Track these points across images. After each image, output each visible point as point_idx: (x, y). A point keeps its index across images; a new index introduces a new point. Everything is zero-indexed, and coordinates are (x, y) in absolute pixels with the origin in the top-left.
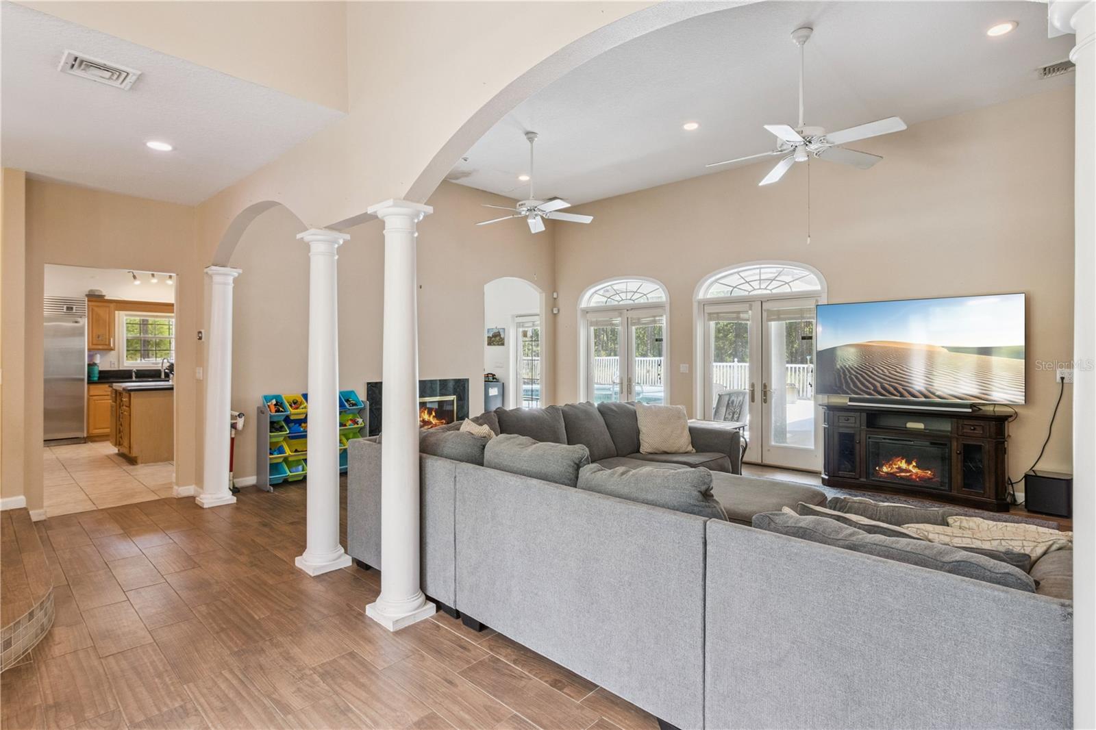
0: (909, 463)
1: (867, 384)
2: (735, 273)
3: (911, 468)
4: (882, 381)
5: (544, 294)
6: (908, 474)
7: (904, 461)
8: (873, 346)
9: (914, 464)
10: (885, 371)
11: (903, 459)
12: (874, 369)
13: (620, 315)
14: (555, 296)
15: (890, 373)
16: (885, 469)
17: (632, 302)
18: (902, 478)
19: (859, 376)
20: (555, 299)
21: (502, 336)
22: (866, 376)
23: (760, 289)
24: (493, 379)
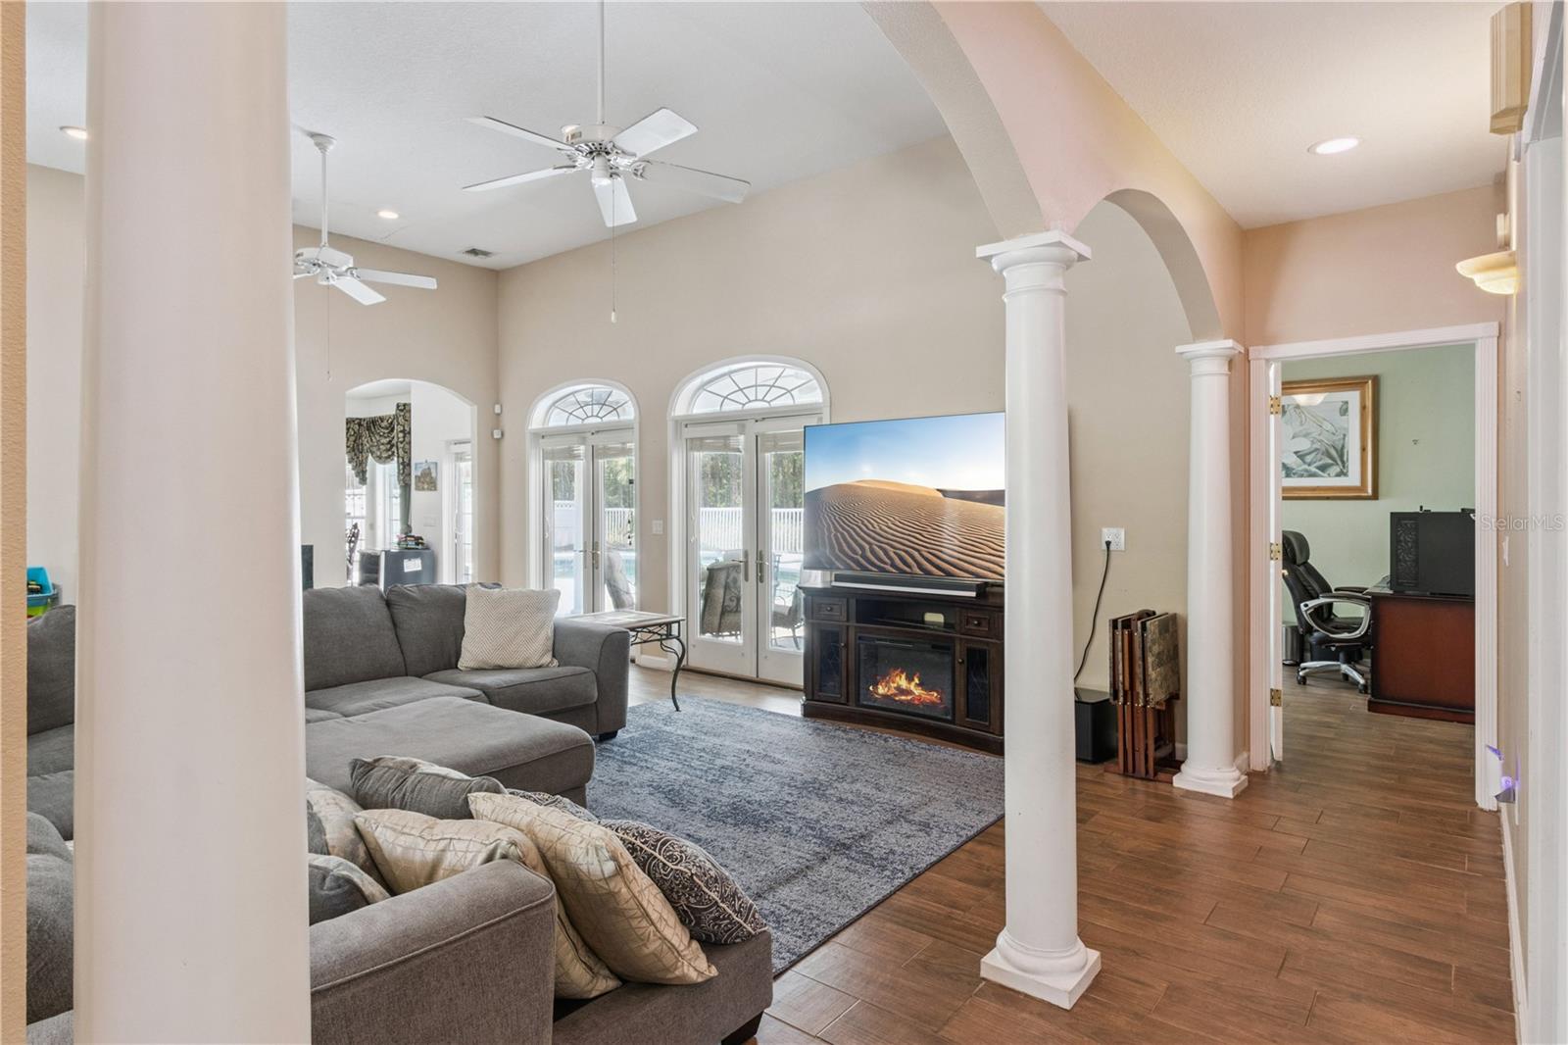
0: (910, 679)
1: (854, 545)
2: (722, 375)
3: (912, 687)
4: (872, 541)
5: (476, 407)
6: (909, 698)
7: (903, 676)
8: (863, 487)
9: (917, 681)
10: (875, 524)
11: (902, 672)
12: (863, 523)
13: (583, 441)
14: (497, 409)
15: (881, 529)
16: (881, 690)
17: (599, 420)
18: (901, 702)
19: (845, 533)
20: (498, 415)
21: (434, 475)
22: (854, 534)
23: (756, 400)
24: (417, 544)
